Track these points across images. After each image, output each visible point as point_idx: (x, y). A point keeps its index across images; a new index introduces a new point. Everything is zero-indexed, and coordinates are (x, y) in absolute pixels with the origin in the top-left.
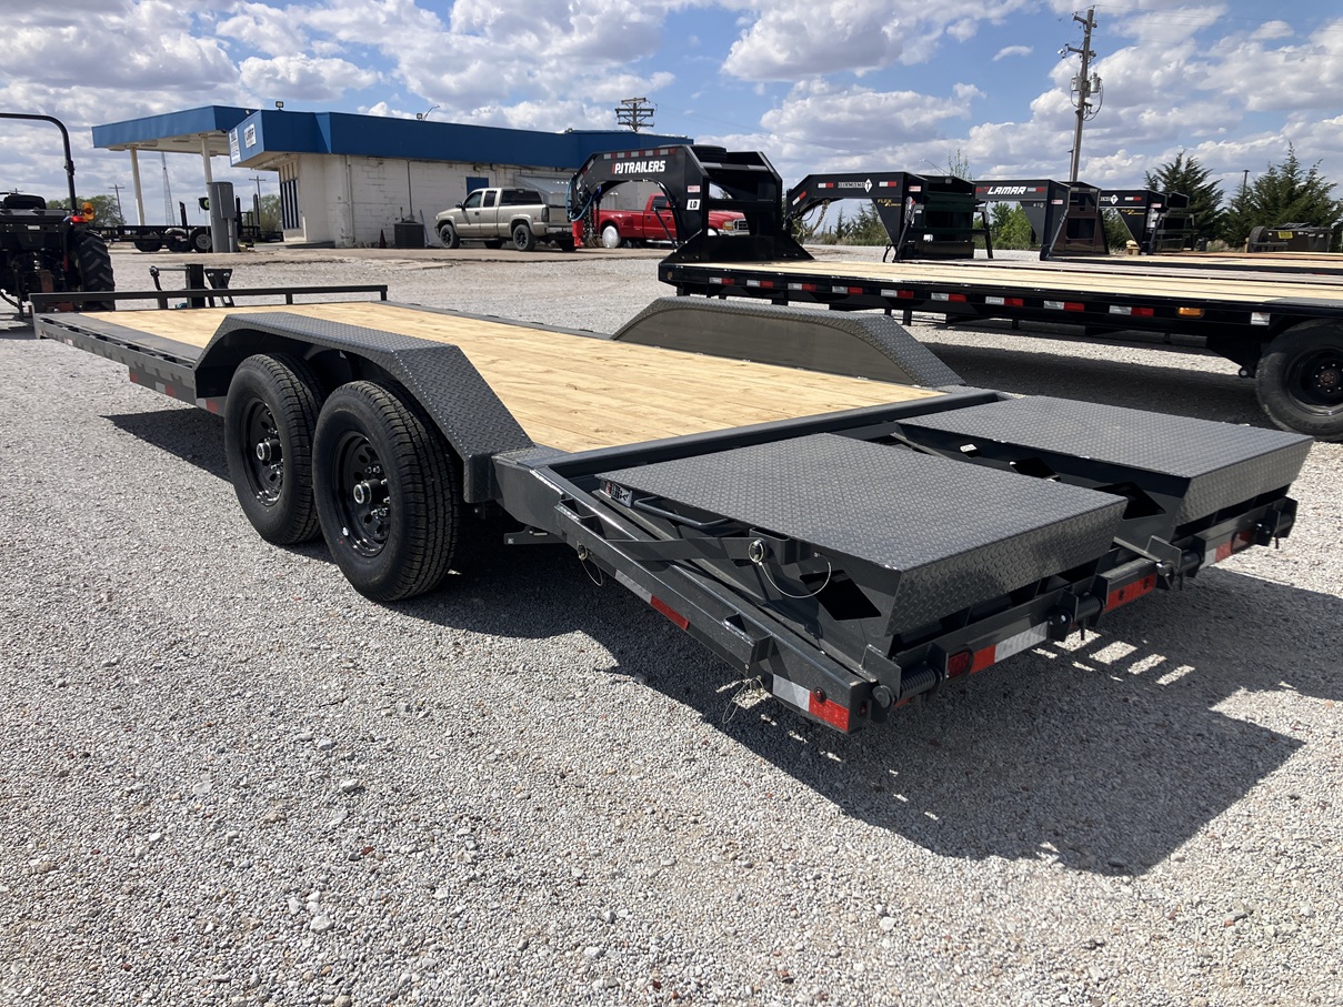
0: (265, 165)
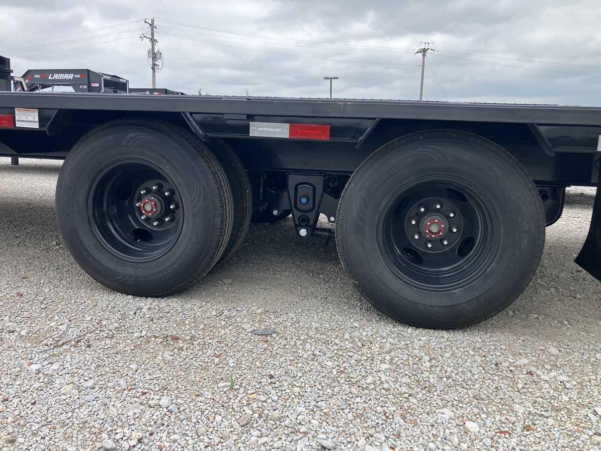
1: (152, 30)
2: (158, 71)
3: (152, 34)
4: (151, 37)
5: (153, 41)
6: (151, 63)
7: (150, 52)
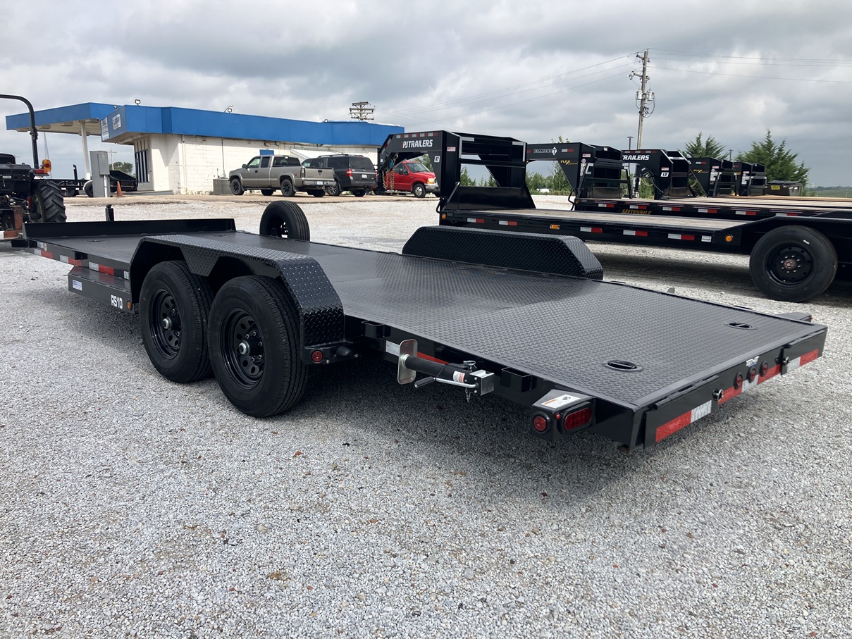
0: (126, 141)
1: (644, 64)
2: (648, 115)
3: (644, 70)
4: (642, 74)
5: (644, 77)
6: (639, 107)
7: (639, 93)
